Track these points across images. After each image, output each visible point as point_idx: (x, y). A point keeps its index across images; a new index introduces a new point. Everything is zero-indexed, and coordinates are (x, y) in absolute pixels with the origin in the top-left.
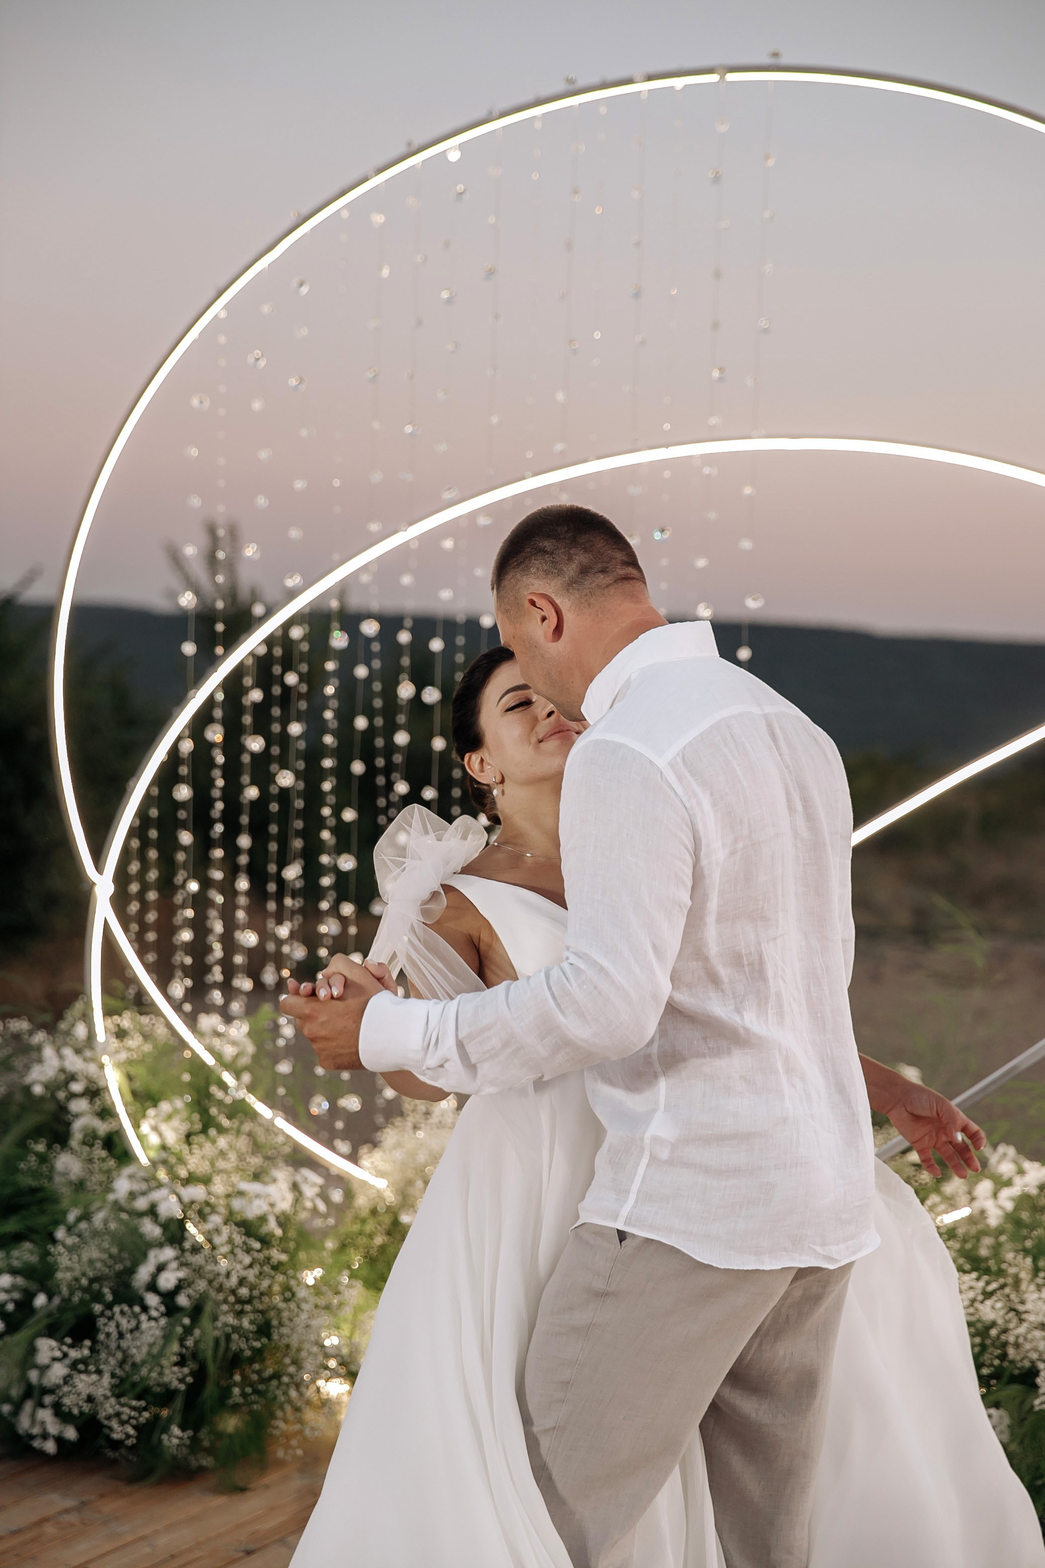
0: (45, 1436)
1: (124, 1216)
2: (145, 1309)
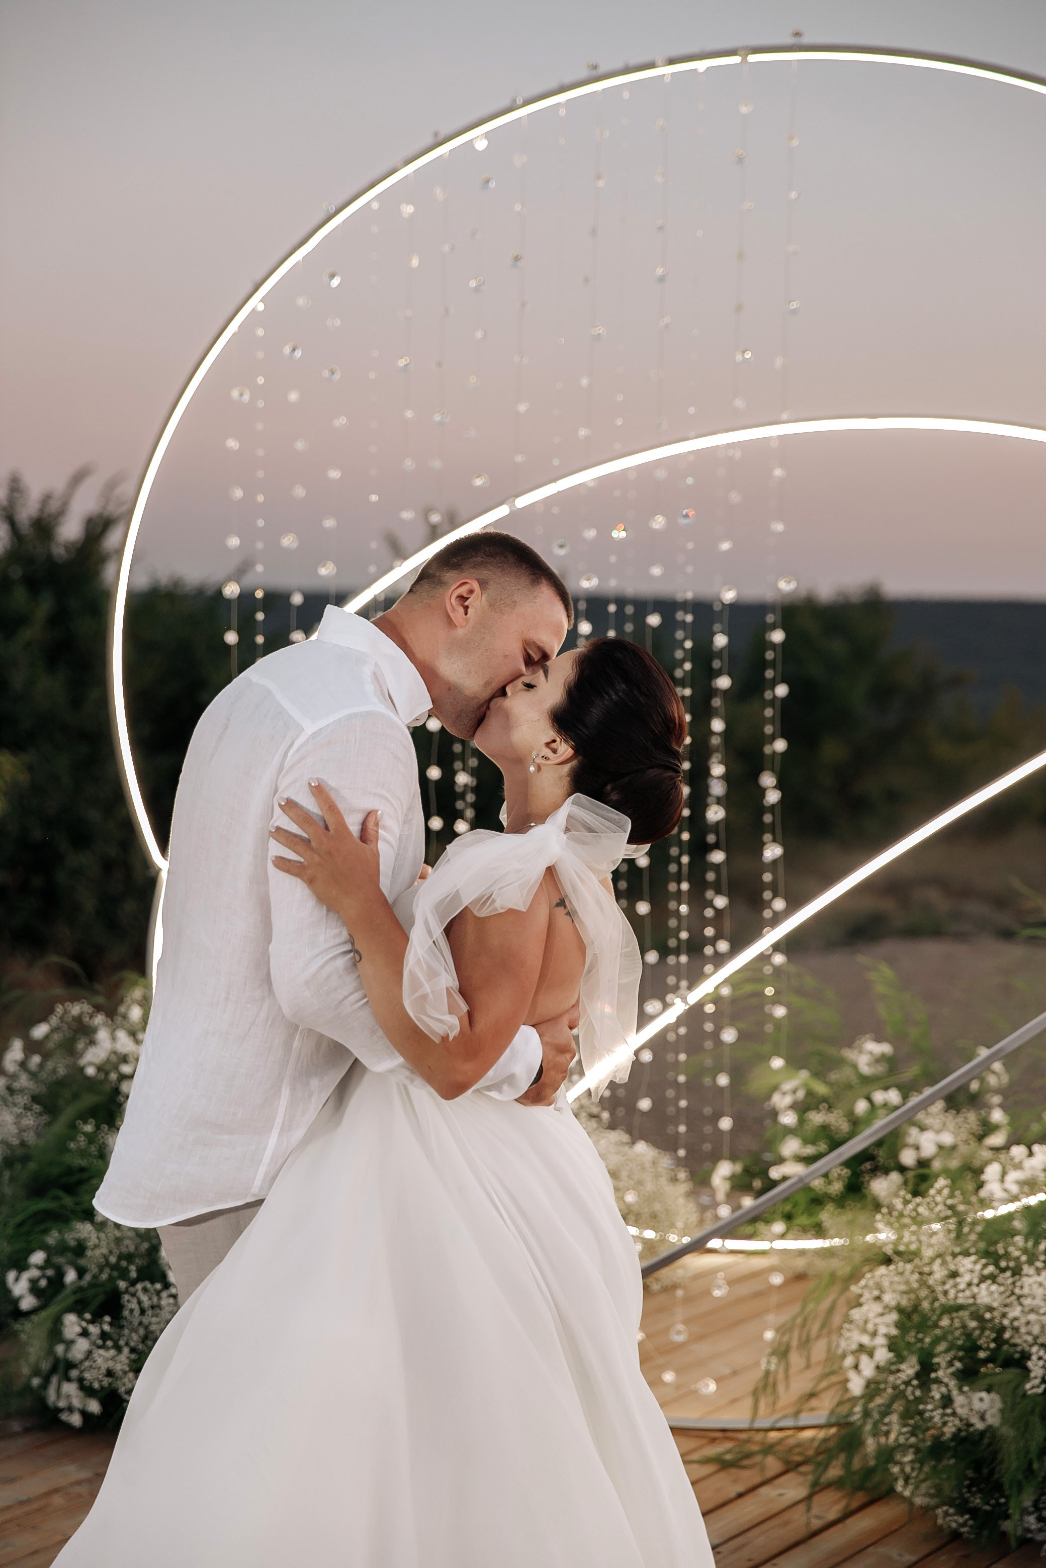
0: (70, 1409)
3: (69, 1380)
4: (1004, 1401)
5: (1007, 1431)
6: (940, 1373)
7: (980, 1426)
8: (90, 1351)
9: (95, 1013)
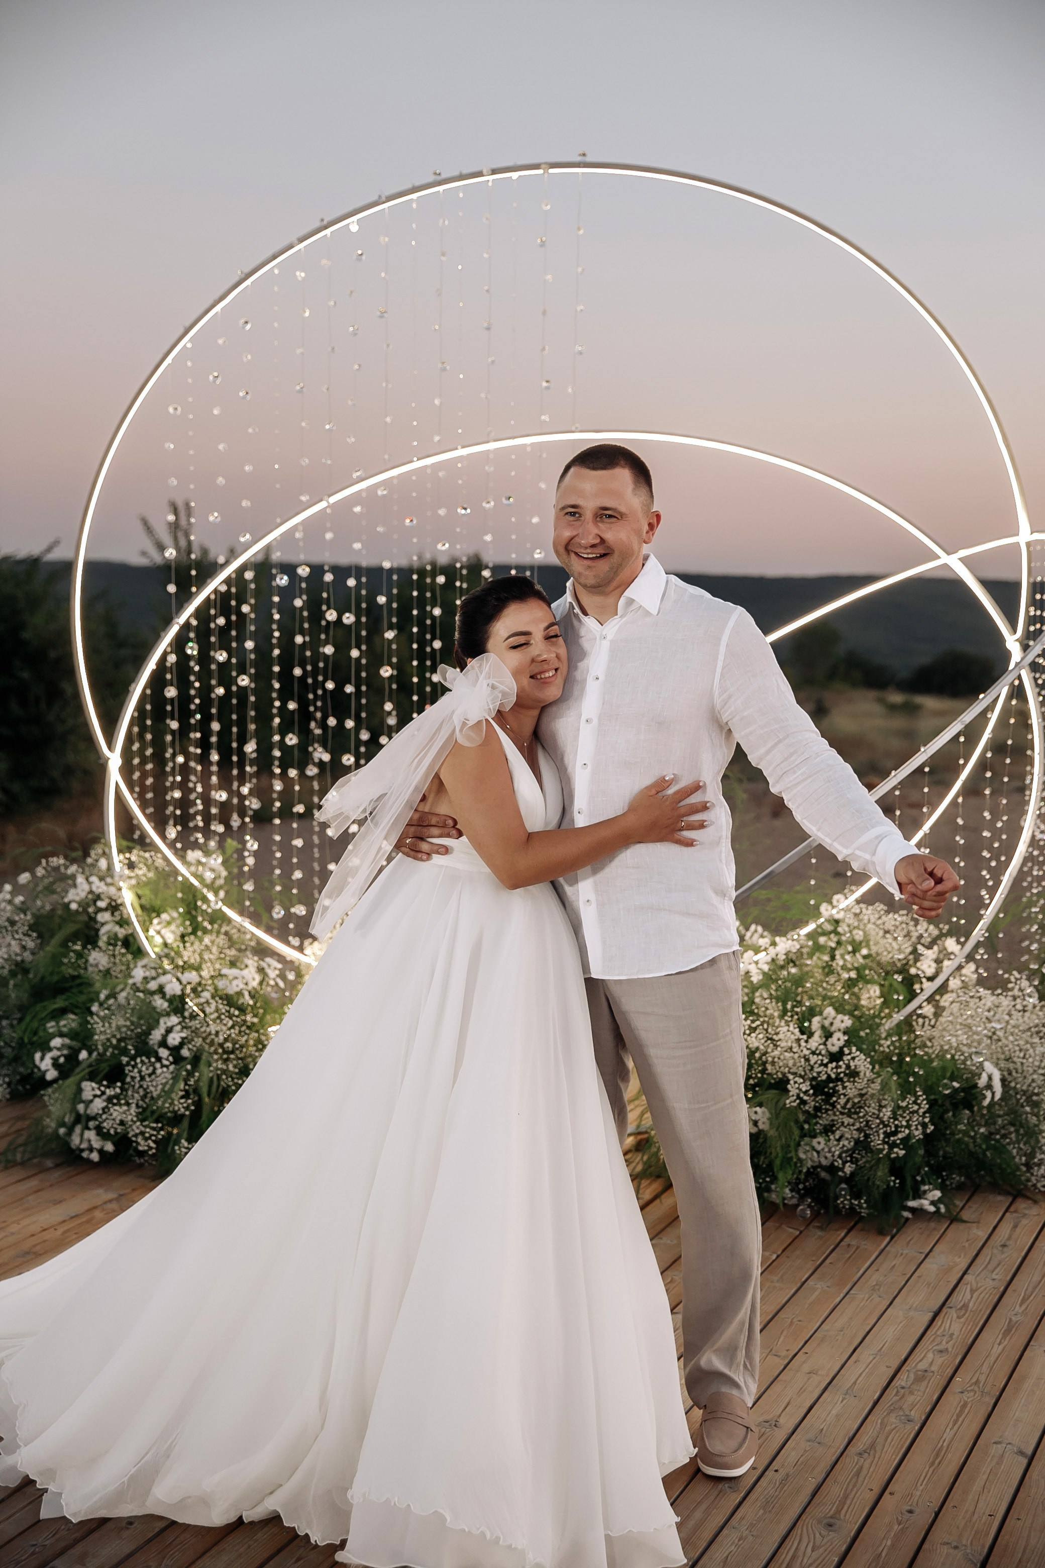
0: (91, 1149)
1: (141, 995)
2: (159, 1059)
3: (88, 1129)
4: (771, 1113)
5: (773, 1133)
8: (107, 1107)
9: (72, 864)
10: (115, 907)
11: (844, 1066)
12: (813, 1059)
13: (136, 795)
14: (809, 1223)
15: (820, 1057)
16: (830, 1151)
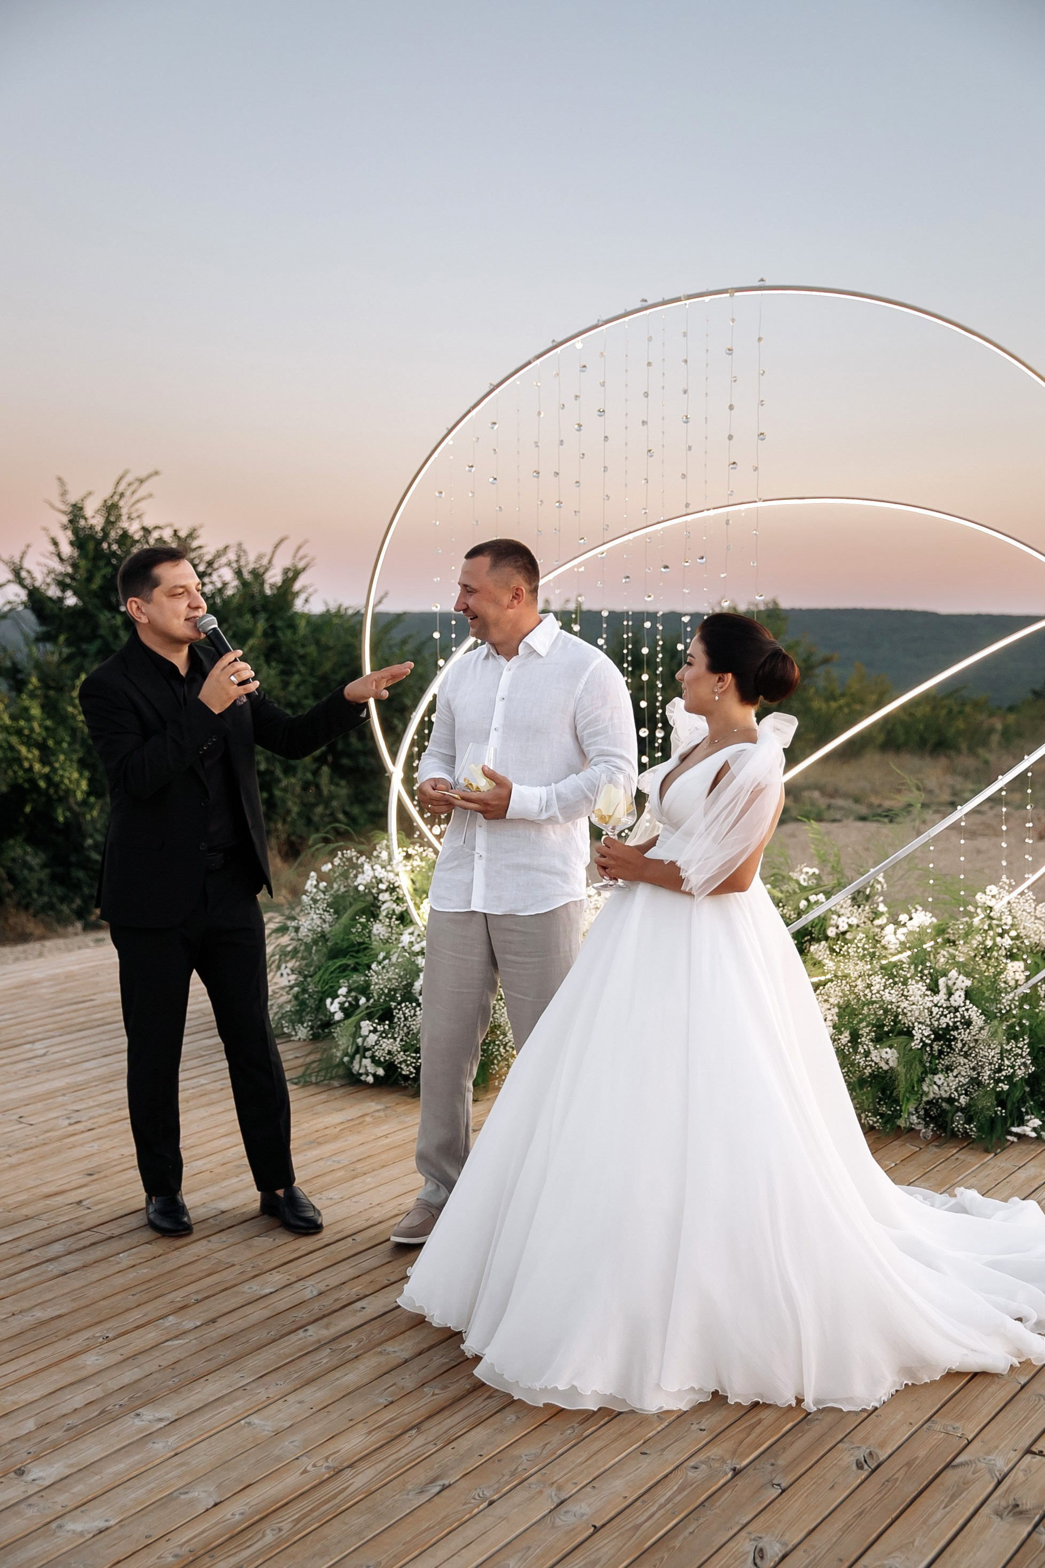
0: (367, 1073)
1: (408, 955)
3: (366, 1058)
4: (899, 1054)
5: (901, 1070)
6: (863, 1039)
7: (886, 1067)
8: (378, 1040)
9: (361, 856)
10: (392, 889)
11: (959, 1016)
12: (935, 1010)
13: (415, 803)
14: (928, 1143)
15: (941, 1009)
16: (948, 1085)
